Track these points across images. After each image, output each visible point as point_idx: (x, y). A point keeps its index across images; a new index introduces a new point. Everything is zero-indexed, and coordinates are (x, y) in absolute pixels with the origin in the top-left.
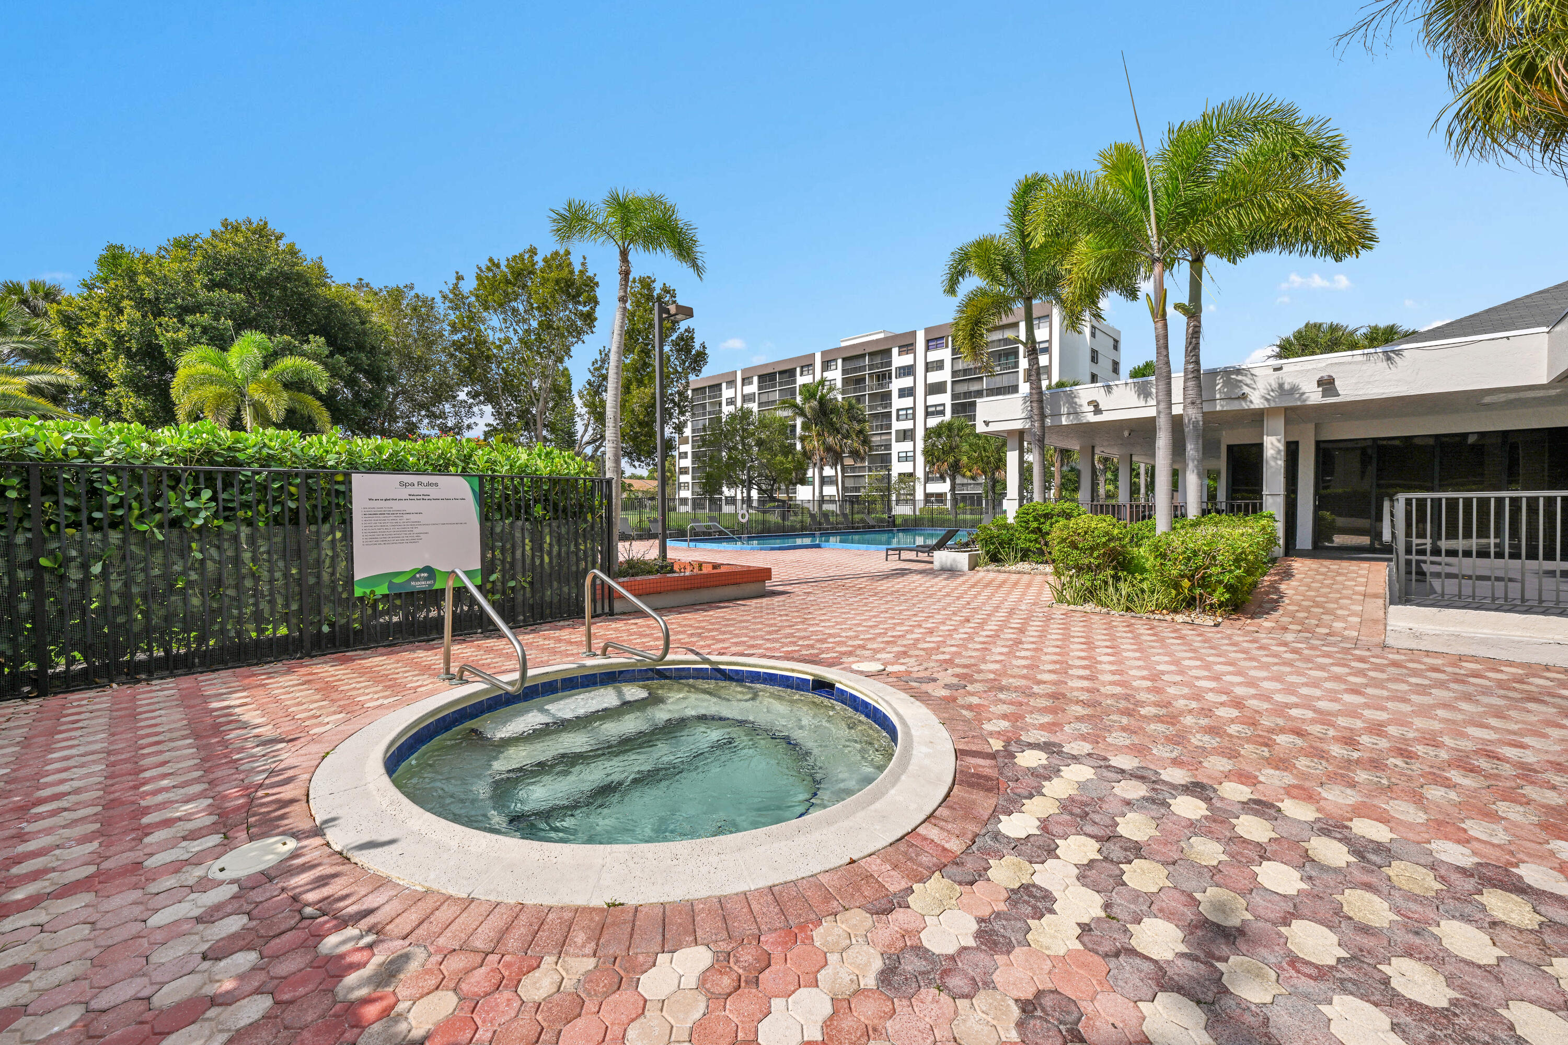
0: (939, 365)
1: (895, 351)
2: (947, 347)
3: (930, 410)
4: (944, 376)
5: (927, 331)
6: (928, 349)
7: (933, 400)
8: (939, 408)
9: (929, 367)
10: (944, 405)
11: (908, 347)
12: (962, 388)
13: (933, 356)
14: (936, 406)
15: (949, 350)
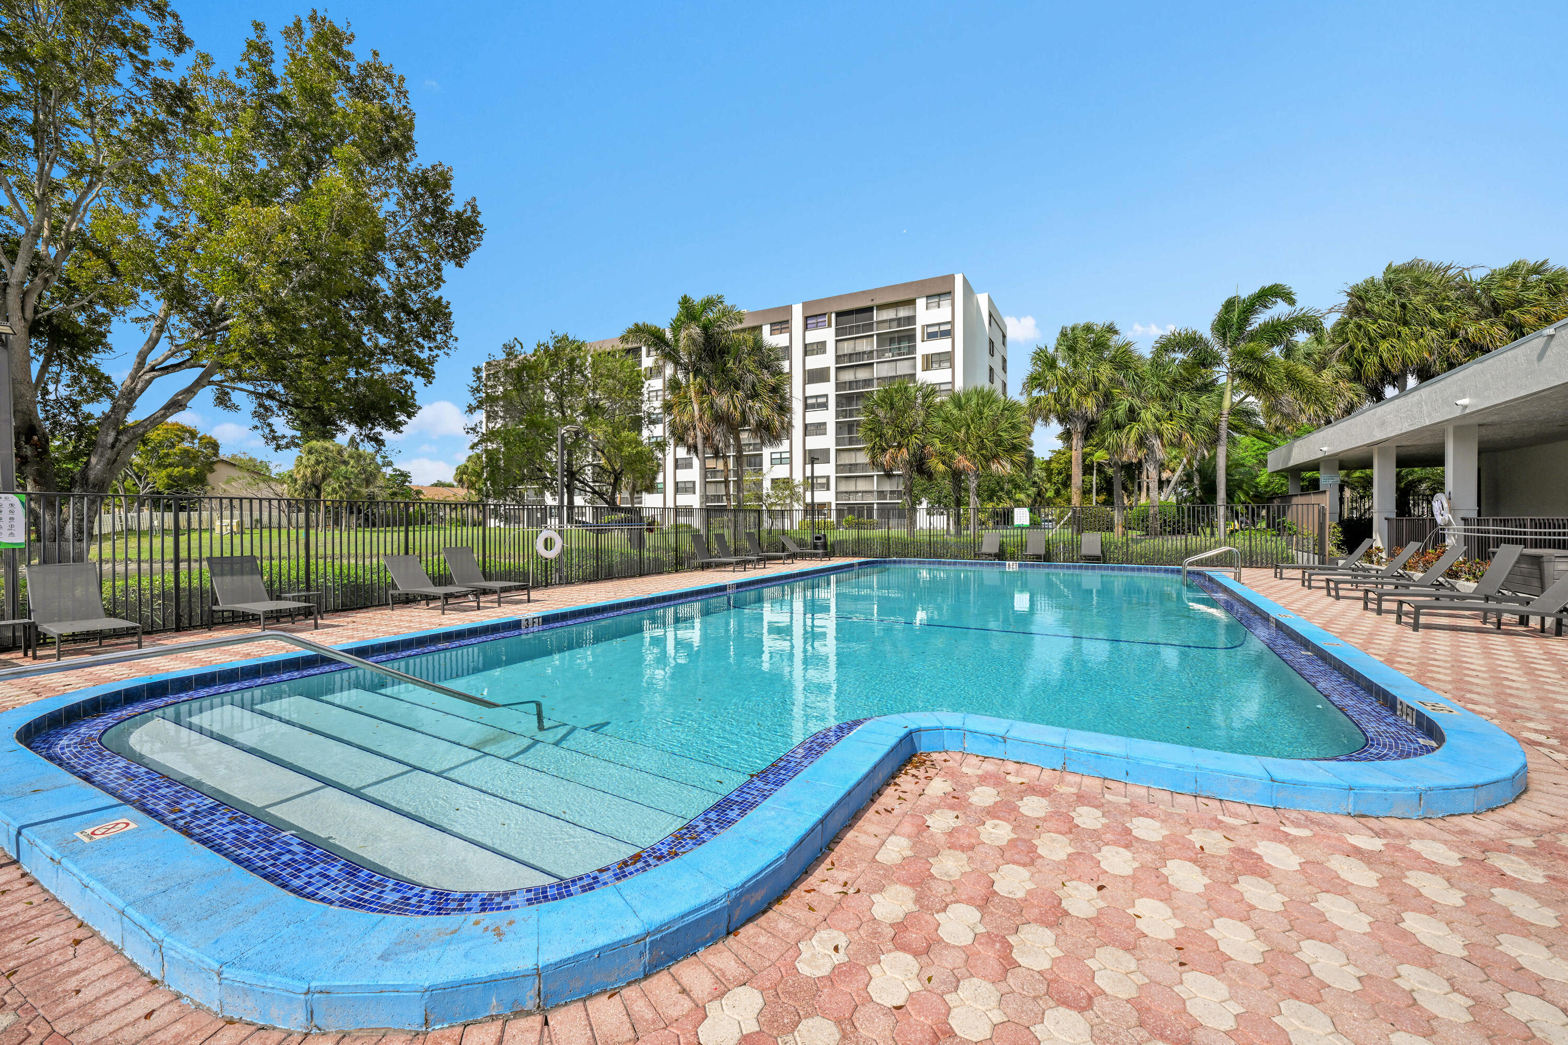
0: (820, 348)
1: (766, 329)
2: (830, 326)
3: (809, 401)
4: (827, 360)
5: (806, 305)
6: (806, 328)
7: (814, 389)
8: (820, 400)
9: (808, 350)
10: (826, 396)
11: (782, 325)
12: (848, 376)
13: (814, 336)
14: (817, 397)
15: (832, 330)
